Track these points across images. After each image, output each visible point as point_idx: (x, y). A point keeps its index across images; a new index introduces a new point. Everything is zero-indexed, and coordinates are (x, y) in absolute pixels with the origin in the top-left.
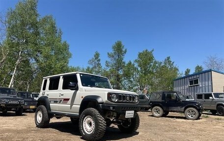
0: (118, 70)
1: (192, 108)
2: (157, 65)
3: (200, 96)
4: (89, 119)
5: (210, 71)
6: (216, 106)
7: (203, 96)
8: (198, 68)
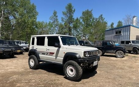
0: (70, 24)
1: (121, 51)
2: (94, 20)
3: (123, 42)
4: (71, 67)
5: (130, 26)
6: (132, 48)
7: (125, 42)
8: (120, 22)
